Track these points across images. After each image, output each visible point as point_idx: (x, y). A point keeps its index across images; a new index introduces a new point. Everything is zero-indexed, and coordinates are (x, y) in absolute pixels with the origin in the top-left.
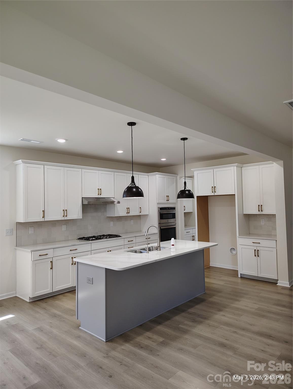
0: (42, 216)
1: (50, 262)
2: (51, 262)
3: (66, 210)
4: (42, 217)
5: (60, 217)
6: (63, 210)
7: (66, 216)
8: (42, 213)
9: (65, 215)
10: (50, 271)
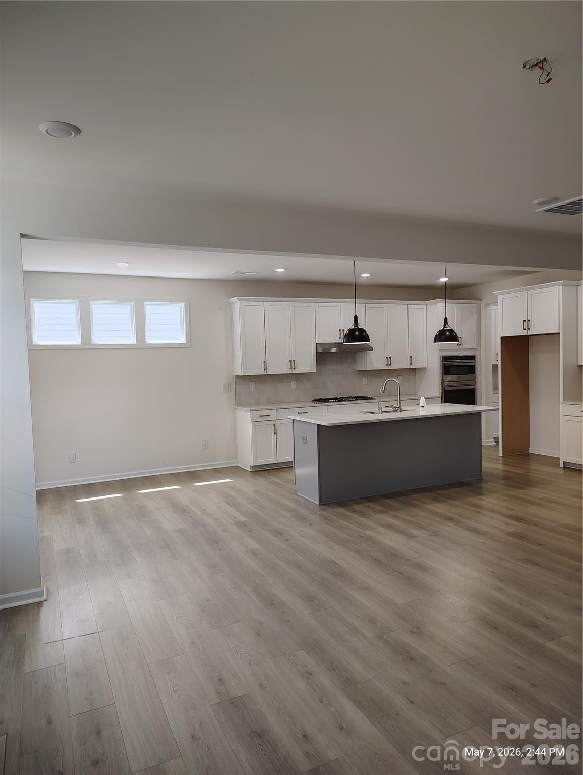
0: (263, 368)
1: (272, 425)
2: (274, 425)
3: (294, 361)
4: (263, 370)
5: (286, 370)
6: (290, 361)
7: (294, 369)
8: (263, 365)
9: (293, 367)
10: (273, 437)
